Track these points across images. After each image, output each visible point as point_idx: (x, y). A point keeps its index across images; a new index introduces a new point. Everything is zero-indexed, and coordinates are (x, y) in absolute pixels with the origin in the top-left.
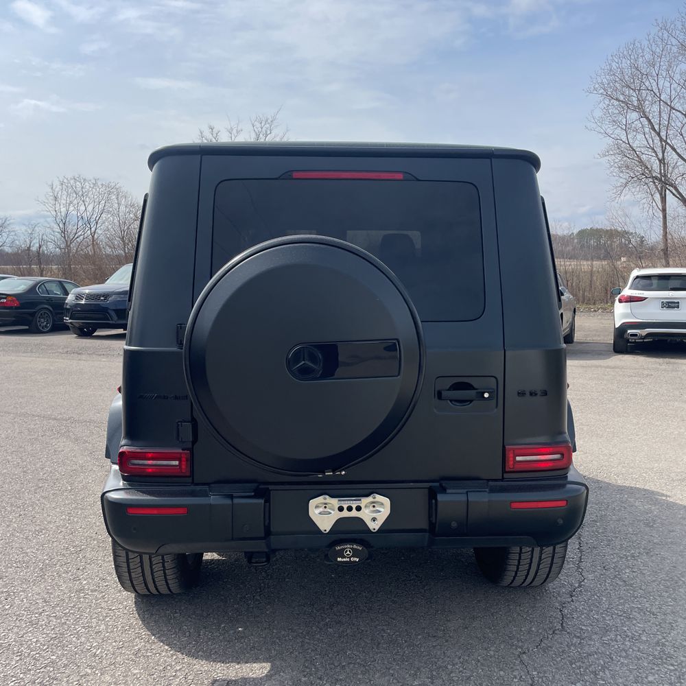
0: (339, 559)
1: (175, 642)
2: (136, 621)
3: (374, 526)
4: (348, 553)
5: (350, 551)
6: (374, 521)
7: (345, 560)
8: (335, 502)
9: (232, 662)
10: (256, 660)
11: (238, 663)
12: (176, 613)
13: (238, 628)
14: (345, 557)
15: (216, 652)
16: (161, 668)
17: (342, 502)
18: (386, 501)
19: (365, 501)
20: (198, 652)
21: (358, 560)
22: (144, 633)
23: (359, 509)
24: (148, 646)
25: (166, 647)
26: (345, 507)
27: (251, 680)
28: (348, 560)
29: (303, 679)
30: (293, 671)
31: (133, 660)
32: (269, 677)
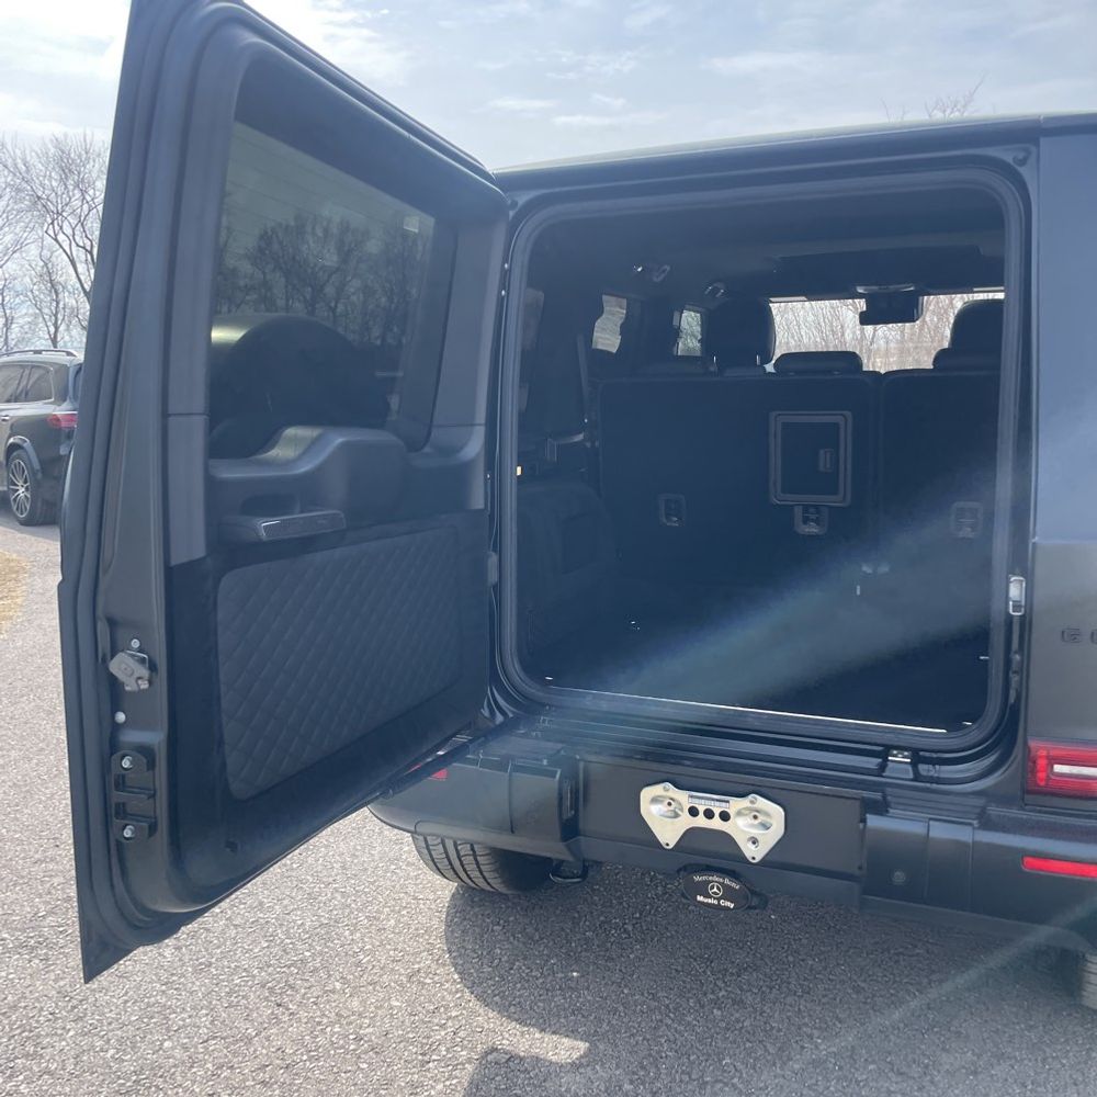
0: (700, 898)
1: (472, 971)
2: (438, 924)
3: (754, 853)
4: (715, 890)
5: (718, 888)
6: (754, 843)
7: (709, 901)
8: (684, 798)
9: (533, 1026)
10: (572, 1033)
11: (543, 1030)
12: (498, 924)
13: (572, 971)
14: (710, 897)
15: (519, 1003)
16: (432, 1007)
17: (697, 801)
19: (735, 805)
20: (495, 996)
21: (732, 906)
22: (440, 945)
23: (725, 817)
24: (434, 966)
25: (456, 976)
26: (701, 809)
27: (547, 1064)
28: (716, 902)
29: (627, 1087)
30: (618, 1067)
31: (401, 985)
32: (576, 1066)
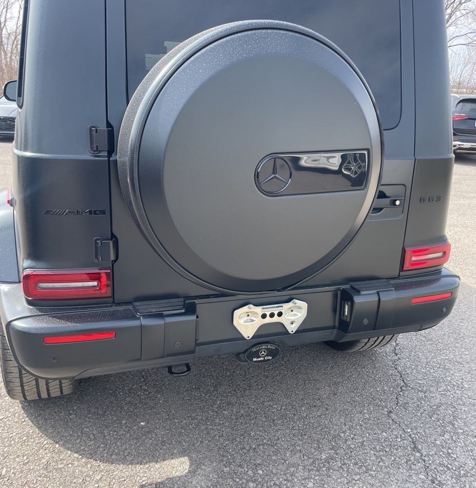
0: (255, 359)
1: (82, 448)
2: (29, 427)
3: (292, 329)
4: (263, 353)
5: (265, 352)
6: (292, 324)
7: (260, 359)
8: (259, 310)
9: (150, 462)
10: (172, 456)
11: (157, 462)
12: (71, 414)
13: (139, 423)
14: (260, 357)
15: (129, 453)
16: (81, 481)
17: (266, 310)
18: (304, 305)
19: (286, 307)
20: (111, 455)
21: (271, 358)
22: (46, 441)
23: (280, 314)
24: (56, 457)
25: (76, 455)
26: (268, 314)
27: (177, 479)
28: (262, 359)
29: (226, 470)
30: (212, 462)
31: (46, 476)
32: (192, 472)
